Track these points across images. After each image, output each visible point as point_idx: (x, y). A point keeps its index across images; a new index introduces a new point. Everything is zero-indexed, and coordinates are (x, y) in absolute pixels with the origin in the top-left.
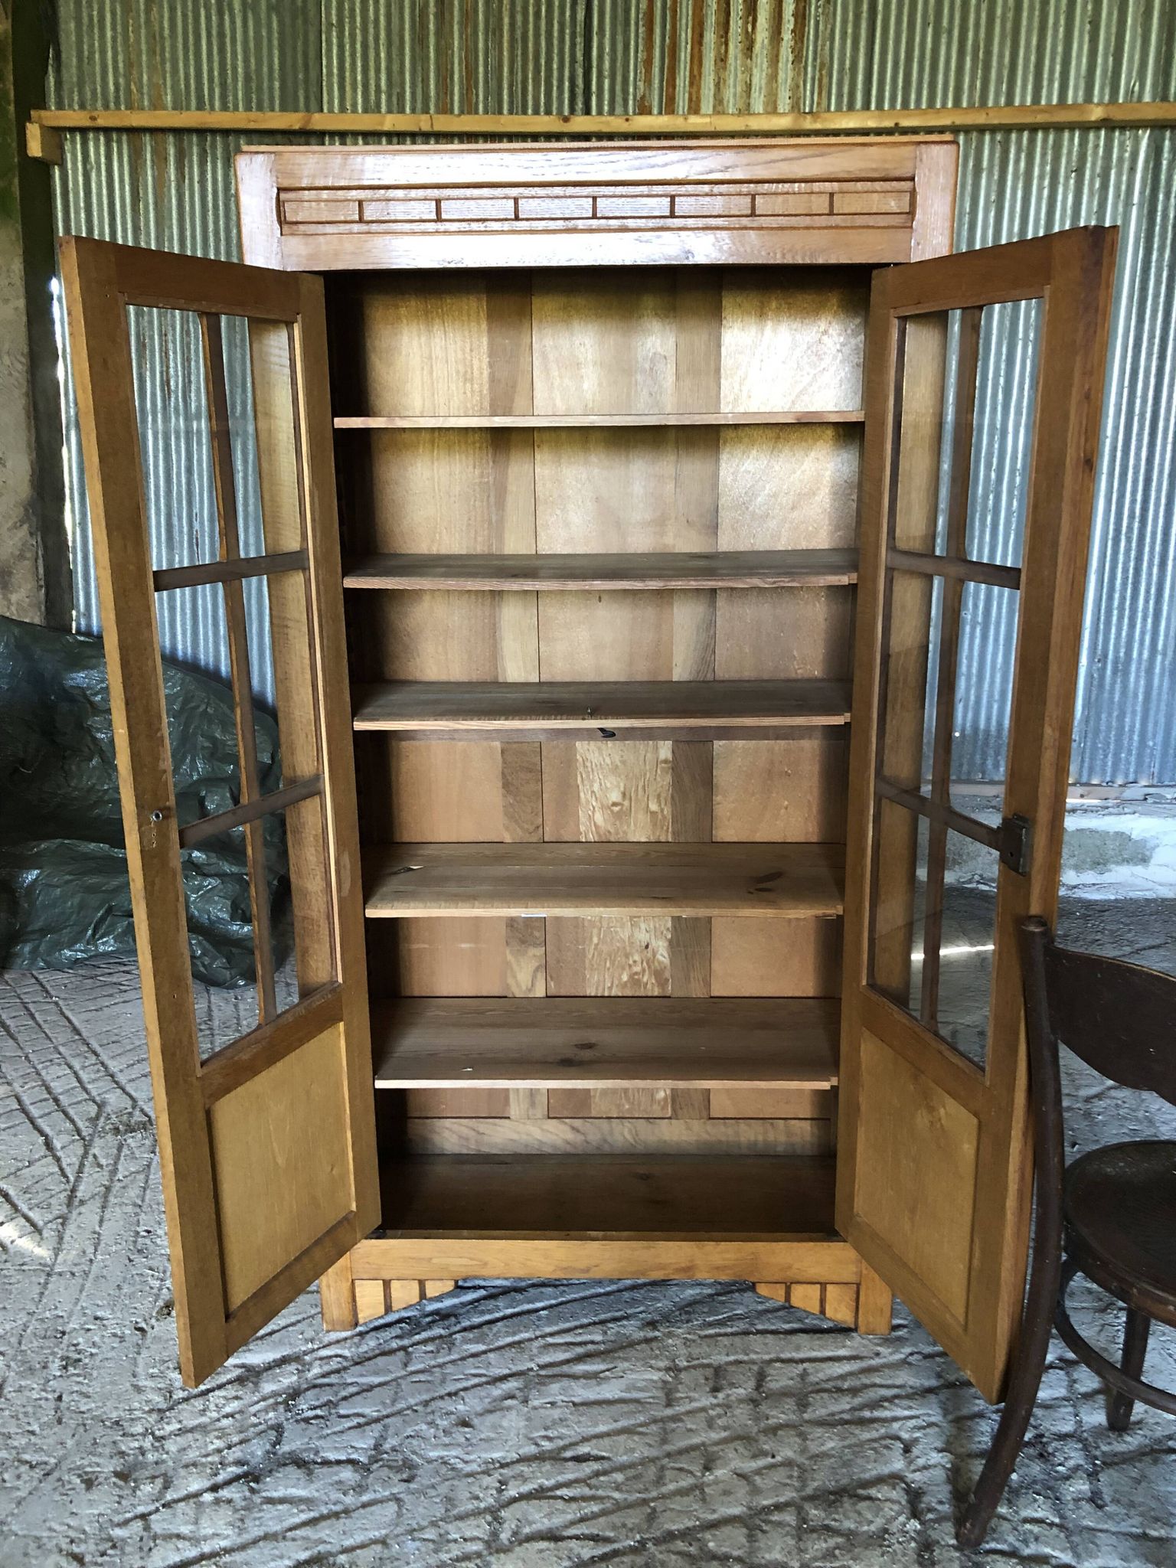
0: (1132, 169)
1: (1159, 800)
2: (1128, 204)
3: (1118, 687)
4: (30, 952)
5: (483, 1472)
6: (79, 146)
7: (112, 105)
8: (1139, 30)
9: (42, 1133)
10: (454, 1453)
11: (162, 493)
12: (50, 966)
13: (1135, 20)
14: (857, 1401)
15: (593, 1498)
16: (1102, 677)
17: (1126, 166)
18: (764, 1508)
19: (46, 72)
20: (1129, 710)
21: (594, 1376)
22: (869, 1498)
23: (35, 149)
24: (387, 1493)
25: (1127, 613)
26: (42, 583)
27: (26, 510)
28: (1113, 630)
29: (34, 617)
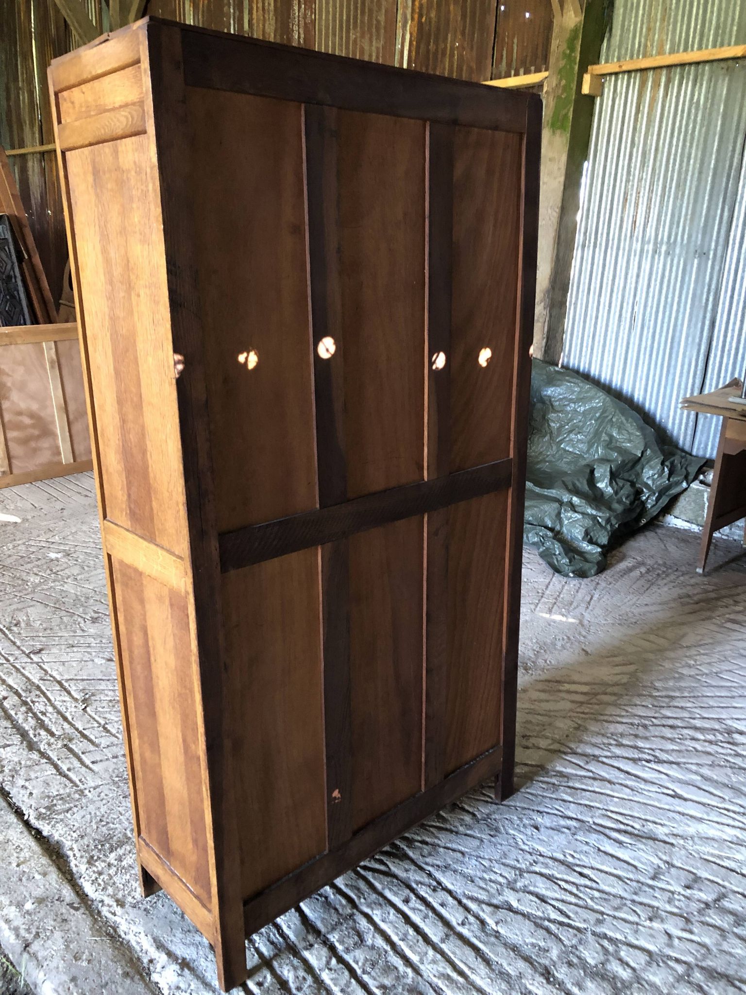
5: (529, 853)
6: (612, 84)
7: (635, 56)
10: (522, 837)
15: (576, 896)
18: (669, 956)
19: (602, 42)
21: (620, 843)
23: (586, 90)
24: (479, 835)
26: (545, 336)
27: (544, 295)
29: (539, 354)
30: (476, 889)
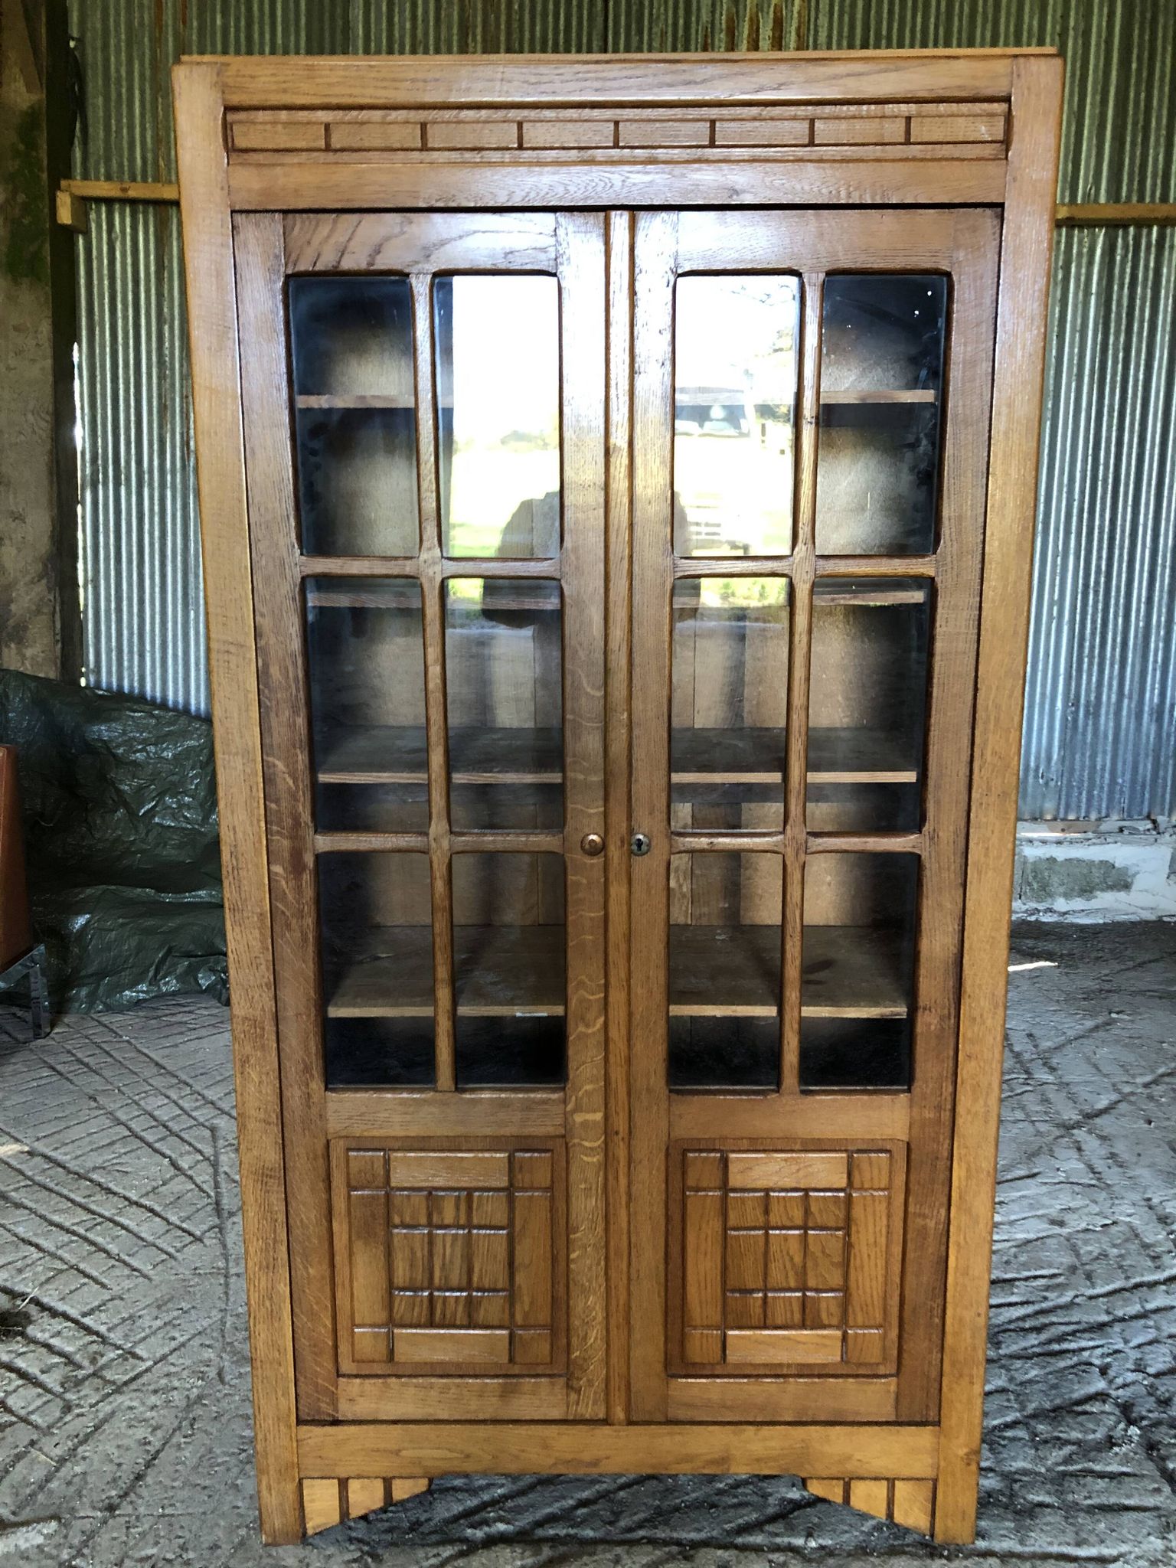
0: (1090, 263)
1: (1134, 831)
2: (1087, 293)
3: (1090, 729)
4: (87, 996)
6: (104, 216)
7: (139, 178)
8: (1094, 141)
9: (164, 1156)
11: (179, 551)
12: (109, 1009)
13: (1090, 132)
14: (1044, 1336)
16: (1075, 720)
17: (1084, 260)
18: (995, 1427)
19: (72, 143)
20: (1100, 749)
22: (1085, 1413)
23: (65, 216)
25: (1096, 660)
26: (58, 637)
27: (45, 566)
28: (1084, 677)
29: (51, 673)
30: (731, 1513)
